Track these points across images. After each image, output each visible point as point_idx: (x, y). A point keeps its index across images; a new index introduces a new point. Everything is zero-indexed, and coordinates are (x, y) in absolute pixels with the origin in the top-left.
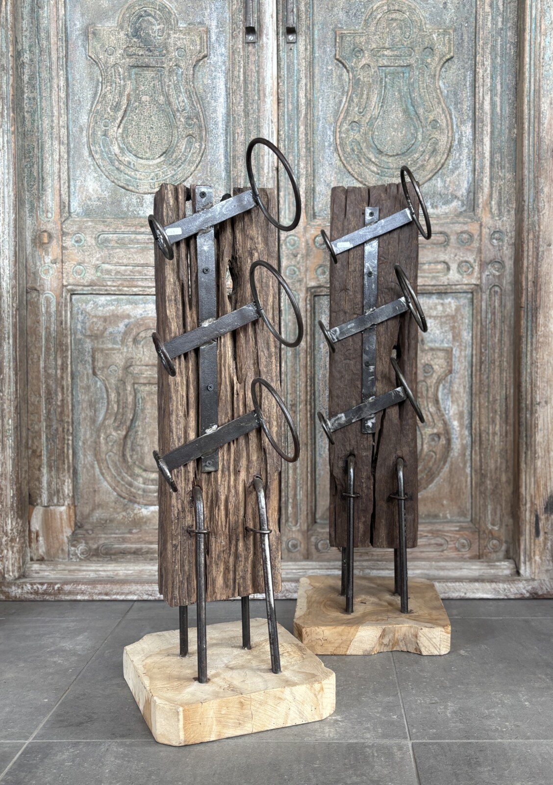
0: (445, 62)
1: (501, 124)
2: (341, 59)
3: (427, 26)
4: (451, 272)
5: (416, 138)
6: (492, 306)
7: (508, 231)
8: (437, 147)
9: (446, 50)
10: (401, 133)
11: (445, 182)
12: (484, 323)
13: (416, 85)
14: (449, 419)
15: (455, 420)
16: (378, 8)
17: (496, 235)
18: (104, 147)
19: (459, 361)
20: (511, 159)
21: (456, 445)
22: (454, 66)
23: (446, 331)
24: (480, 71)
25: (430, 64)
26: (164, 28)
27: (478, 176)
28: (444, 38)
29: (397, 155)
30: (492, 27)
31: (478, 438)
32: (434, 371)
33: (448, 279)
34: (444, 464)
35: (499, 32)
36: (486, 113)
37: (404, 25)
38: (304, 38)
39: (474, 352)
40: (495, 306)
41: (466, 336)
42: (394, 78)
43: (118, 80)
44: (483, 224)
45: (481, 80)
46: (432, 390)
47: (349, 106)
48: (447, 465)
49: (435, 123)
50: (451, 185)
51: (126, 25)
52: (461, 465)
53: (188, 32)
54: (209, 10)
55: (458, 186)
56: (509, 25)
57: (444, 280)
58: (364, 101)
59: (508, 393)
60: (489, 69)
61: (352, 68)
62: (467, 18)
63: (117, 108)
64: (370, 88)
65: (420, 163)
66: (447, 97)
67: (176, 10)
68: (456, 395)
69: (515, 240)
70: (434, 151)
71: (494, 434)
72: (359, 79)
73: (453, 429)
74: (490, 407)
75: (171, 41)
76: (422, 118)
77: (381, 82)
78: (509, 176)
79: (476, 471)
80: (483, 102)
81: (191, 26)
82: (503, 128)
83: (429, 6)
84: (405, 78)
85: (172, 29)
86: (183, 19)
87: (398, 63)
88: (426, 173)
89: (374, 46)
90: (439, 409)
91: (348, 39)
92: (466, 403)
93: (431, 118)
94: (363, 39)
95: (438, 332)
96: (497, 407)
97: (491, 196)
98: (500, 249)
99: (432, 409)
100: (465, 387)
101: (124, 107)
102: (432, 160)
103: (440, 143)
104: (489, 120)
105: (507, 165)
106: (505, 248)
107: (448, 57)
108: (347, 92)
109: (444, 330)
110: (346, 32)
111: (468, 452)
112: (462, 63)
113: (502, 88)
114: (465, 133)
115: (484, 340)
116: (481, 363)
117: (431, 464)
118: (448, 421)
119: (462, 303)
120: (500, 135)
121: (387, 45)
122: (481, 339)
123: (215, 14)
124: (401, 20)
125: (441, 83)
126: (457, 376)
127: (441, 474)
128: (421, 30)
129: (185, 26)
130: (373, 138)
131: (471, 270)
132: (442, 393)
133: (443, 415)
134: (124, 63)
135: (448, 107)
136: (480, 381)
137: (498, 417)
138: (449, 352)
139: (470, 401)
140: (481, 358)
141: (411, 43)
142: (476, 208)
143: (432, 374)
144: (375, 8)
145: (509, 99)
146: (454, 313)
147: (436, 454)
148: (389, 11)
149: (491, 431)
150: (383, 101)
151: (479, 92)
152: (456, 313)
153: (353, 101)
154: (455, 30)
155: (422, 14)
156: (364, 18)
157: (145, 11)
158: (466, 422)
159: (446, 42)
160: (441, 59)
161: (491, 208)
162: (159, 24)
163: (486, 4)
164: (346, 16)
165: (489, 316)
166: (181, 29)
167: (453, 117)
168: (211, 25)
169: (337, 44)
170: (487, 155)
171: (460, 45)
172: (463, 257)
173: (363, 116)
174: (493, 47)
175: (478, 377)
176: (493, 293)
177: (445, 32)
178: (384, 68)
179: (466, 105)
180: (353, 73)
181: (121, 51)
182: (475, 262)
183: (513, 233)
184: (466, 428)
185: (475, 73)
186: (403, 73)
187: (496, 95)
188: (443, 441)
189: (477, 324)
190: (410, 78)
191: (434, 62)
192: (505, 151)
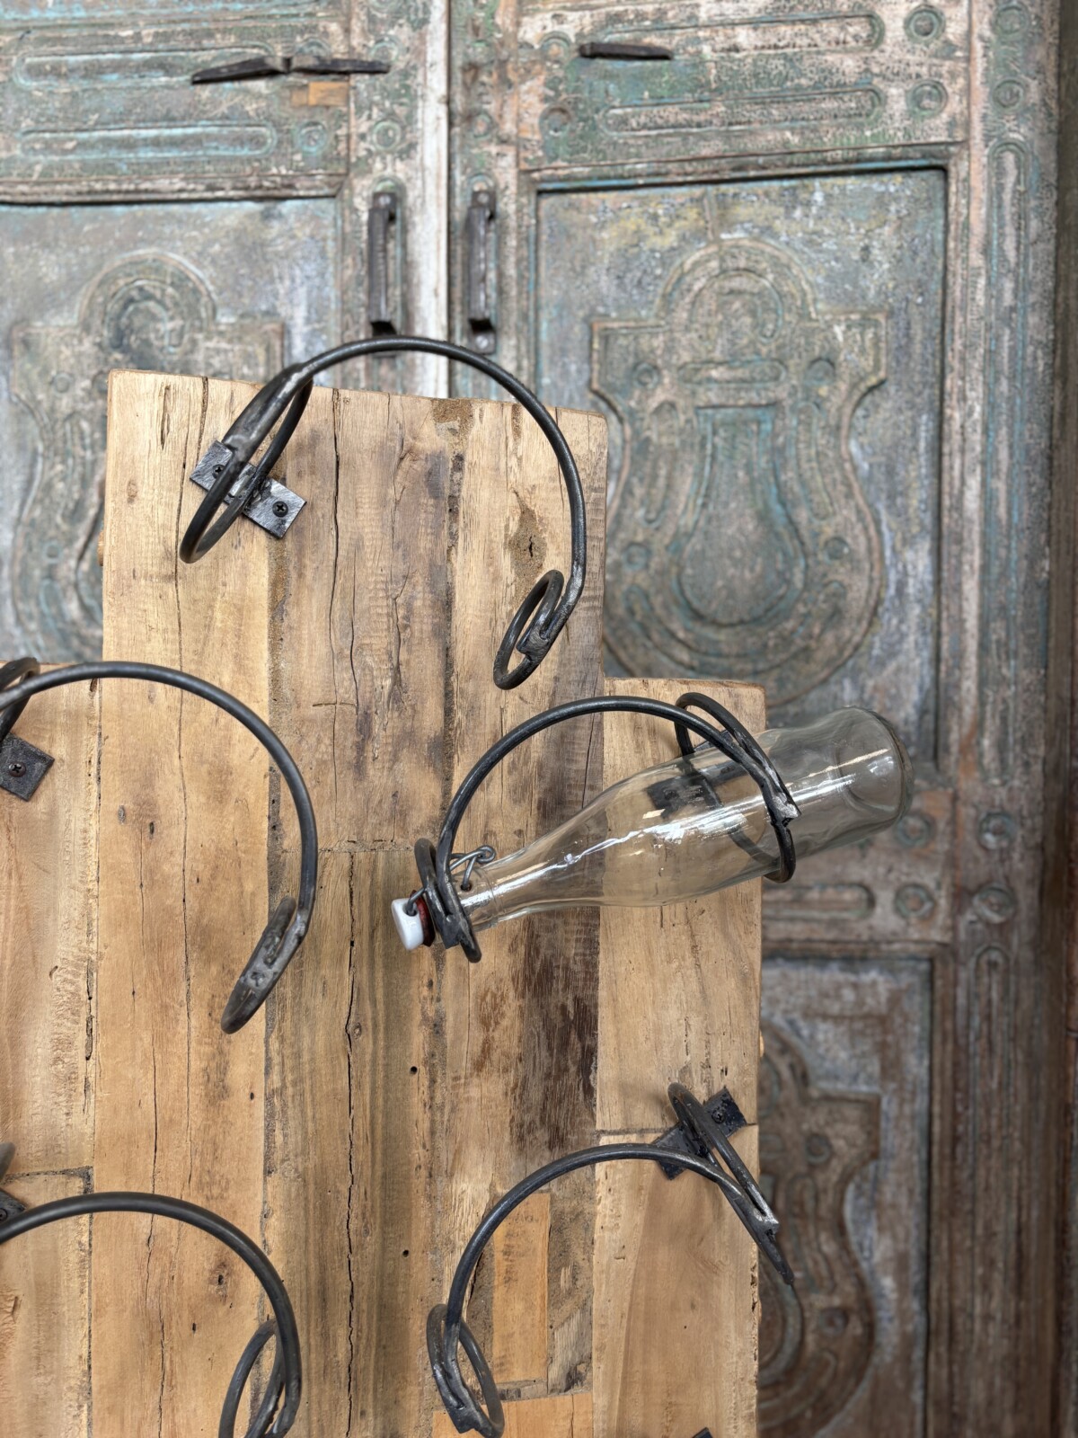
0: (864, 395)
1: (1008, 548)
2: (603, 391)
3: (820, 306)
4: (878, 910)
5: (789, 582)
6: (984, 1000)
7: (1025, 813)
8: (841, 603)
9: (867, 363)
10: (752, 570)
11: (862, 689)
12: (962, 1041)
13: (791, 452)
14: (872, 1272)
15: (885, 1274)
16: (696, 264)
17: (994, 823)
18: (48, 604)
19: (896, 1127)
20: (1033, 636)
21: (890, 1336)
22: (887, 406)
23: (864, 1055)
24: (955, 415)
25: (827, 399)
26: (183, 327)
27: (949, 674)
28: (862, 334)
29: (742, 622)
30: (988, 305)
31: (945, 1326)
32: (833, 1154)
33: (871, 928)
34: (858, 1383)
35: (1007, 317)
36: (971, 521)
37: (760, 306)
38: (513, 342)
39: (936, 1109)
40: (989, 1002)
41: (916, 1066)
42: (734, 437)
43: (79, 451)
44: (961, 794)
45: (957, 438)
46: (828, 1200)
47: (623, 505)
48: (866, 1385)
49: (836, 548)
50: (878, 696)
51: (97, 322)
52: (900, 1385)
53: (238, 334)
54: (287, 283)
55: (896, 698)
56: (1032, 298)
57: (861, 929)
58: (658, 493)
59: (1024, 1218)
60: (978, 409)
61: (632, 412)
62: (920, 284)
63: (75, 514)
64: (675, 459)
65: (799, 643)
66: (870, 479)
67: (213, 283)
68: (890, 1213)
69: (1044, 838)
70: (836, 615)
71: (988, 1318)
72: (648, 440)
73: (882, 1296)
74: (977, 1250)
75: (199, 357)
76: (805, 533)
77: (703, 446)
78: (1027, 676)
79: (937, 1403)
80: (962, 493)
81: (247, 321)
82: (1014, 555)
83: (822, 257)
84: (763, 436)
85: (201, 330)
86: (228, 305)
87: (744, 398)
88: (813, 667)
89: (686, 357)
90: (844, 1246)
91: (622, 341)
92: (914, 1233)
93: (829, 531)
94: (659, 342)
95: (843, 1055)
96: (997, 1252)
97: (979, 726)
98: (1004, 855)
99: (829, 1247)
100: (911, 1192)
101: (92, 512)
102: (829, 638)
103: (850, 595)
104: (976, 537)
105: (1024, 651)
106: (1016, 856)
107: (873, 380)
108: (619, 472)
109: (858, 1051)
110: (616, 325)
111: (918, 1353)
112: (908, 396)
113: (1011, 456)
114: (915, 567)
115: (961, 1084)
116: (956, 1140)
117: (824, 1381)
118: (868, 1280)
119: (903, 985)
120: (1004, 575)
121: (717, 355)
122: (955, 1081)
123: (302, 292)
124: (753, 294)
125: (854, 448)
126: (892, 1165)
127: (849, 1406)
128: (804, 315)
129: (232, 320)
130: (680, 583)
131: (928, 906)
132: (855, 1208)
133: (855, 1264)
134: (92, 411)
135: (870, 506)
136: (954, 1184)
137: (997, 1277)
138: (871, 1108)
139: (923, 1227)
140: (954, 1129)
141: (779, 348)
142: (941, 754)
143: (828, 1162)
144: (687, 266)
145: (1031, 485)
146: (884, 1009)
147: (836, 1356)
148: (723, 271)
149: (978, 1310)
150: (708, 494)
151: (952, 468)
152: (891, 1009)
153: (631, 493)
154: (891, 314)
155: (808, 277)
156: (660, 291)
157: (141, 289)
158: (915, 1278)
159: (868, 344)
160: (854, 386)
161: (981, 755)
162: (172, 318)
163: (972, 249)
164: (619, 286)
165: (976, 1021)
166: (222, 328)
167: (884, 529)
168: (292, 318)
169: (595, 356)
170: (972, 623)
171: (903, 350)
172: (908, 875)
173: (657, 529)
174: (991, 356)
175: (947, 1173)
176: (984, 966)
177: (866, 321)
178: (710, 412)
179: (918, 498)
180: (632, 425)
181: (86, 383)
182: (939, 886)
183: (1038, 820)
184: (915, 1292)
185: (940, 419)
186: (759, 423)
187: (996, 474)
188: (856, 1328)
189: (944, 1041)
190: (775, 435)
191: (836, 394)
192: (1018, 613)
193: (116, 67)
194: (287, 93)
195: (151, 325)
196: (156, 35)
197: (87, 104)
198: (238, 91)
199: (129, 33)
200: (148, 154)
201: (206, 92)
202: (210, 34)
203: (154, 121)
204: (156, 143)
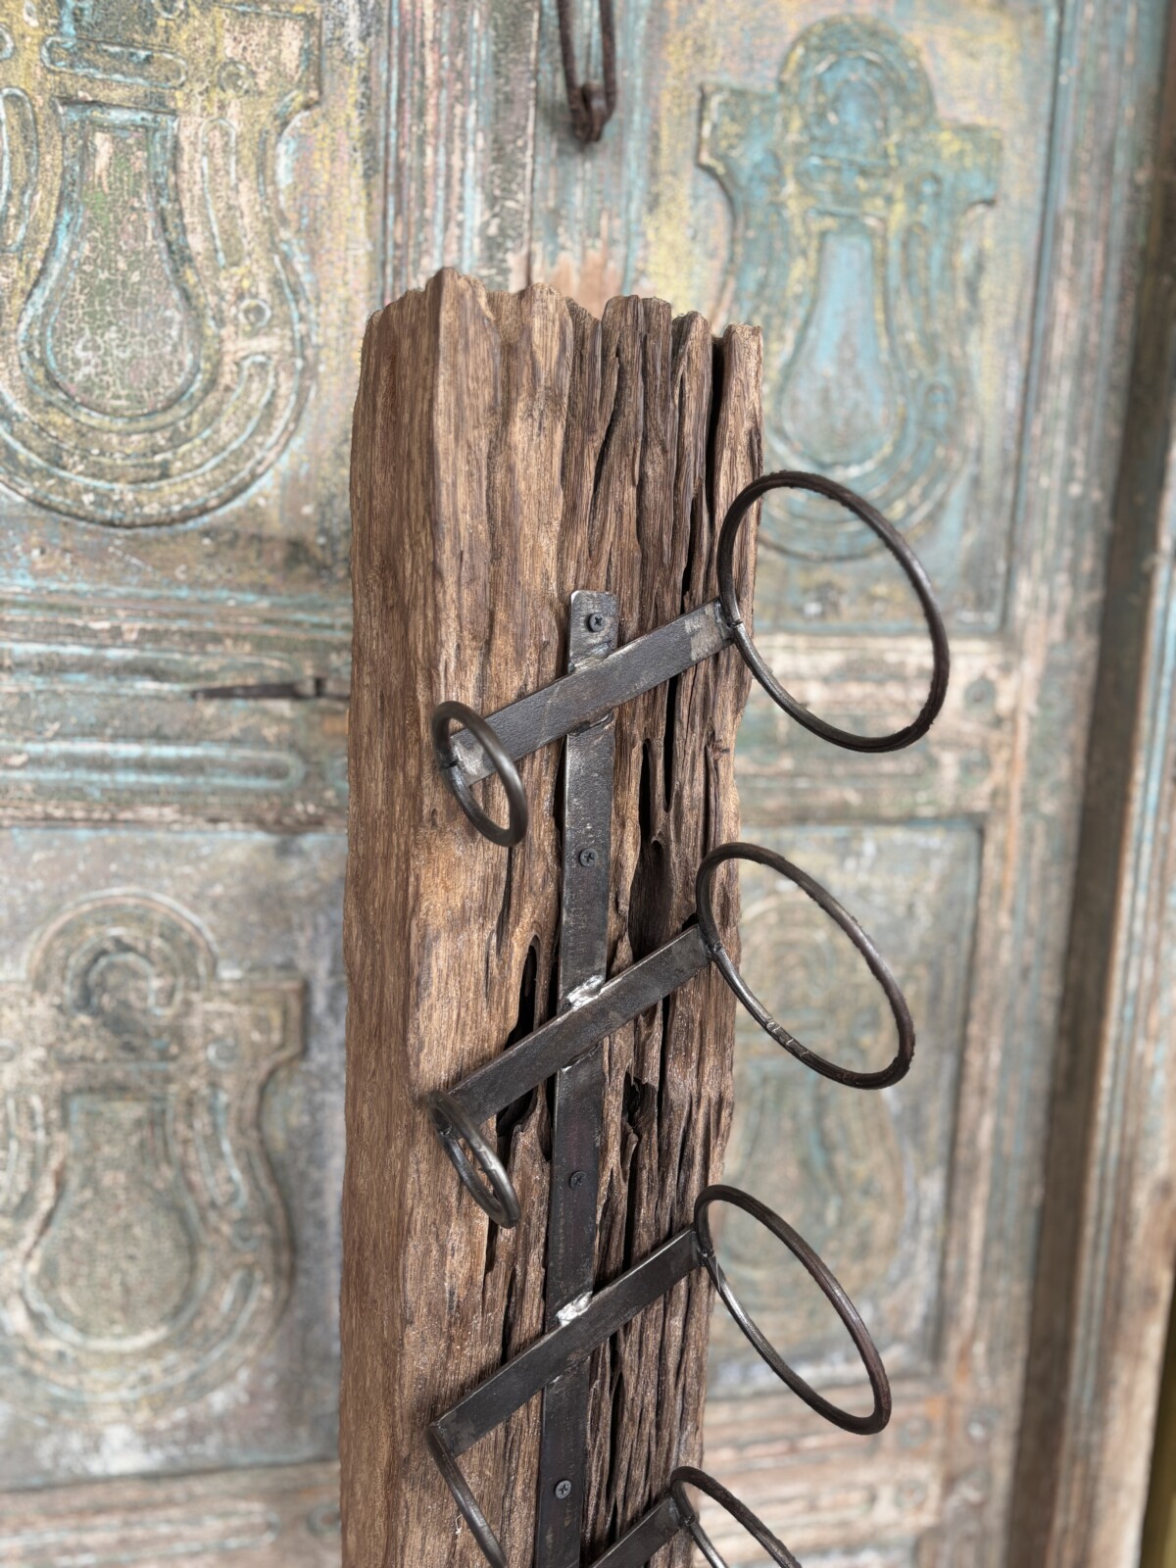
193: (85, 666)
194: (316, 718)
195: (131, 983)
196: (143, 632)
197: (43, 709)
198: (253, 712)
199: (105, 625)
200: (129, 778)
201: (210, 709)
202: (216, 638)
203: (139, 738)
204: (141, 765)
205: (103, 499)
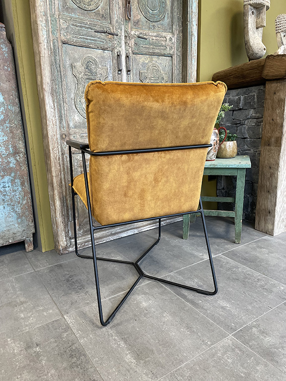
2: (142, 80)
3: (162, 72)
18: (79, 105)
25: (163, 82)
26: (95, 67)
30: (176, 73)
37: (157, 71)
38: (132, 73)
43: (83, 83)
51: (84, 65)
53: (102, 69)
54: (107, 62)
56: (180, 73)
63: (83, 92)
67: (98, 61)
75: (98, 71)
81: (103, 67)
83: (162, 66)
85: (97, 67)
86: (100, 64)
87: (155, 82)
89: (150, 76)
91: (143, 74)
94: (147, 74)
110: (142, 72)
121: (153, 77)
123: (109, 64)
124: (156, 69)
128: (160, 73)
134: (84, 78)
141: (158, 76)
144: (149, 65)
154: (168, 73)
156: (147, 68)
157: (90, 60)
162: (94, 65)
163: (175, 66)
164: (142, 67)
166: (100, 67)
169: (140, 76)
181: (83, 73)
193: (84, 27)
194: (106, 36)
195: (91, 66)
196: (89, 23)
197: (81, 32)
198: (100, 34)
199: (86, 22)
200: (89, 41)
201: (96, 33)
203: (90, 36)
204: (90, 39)
205: (85, 7)
